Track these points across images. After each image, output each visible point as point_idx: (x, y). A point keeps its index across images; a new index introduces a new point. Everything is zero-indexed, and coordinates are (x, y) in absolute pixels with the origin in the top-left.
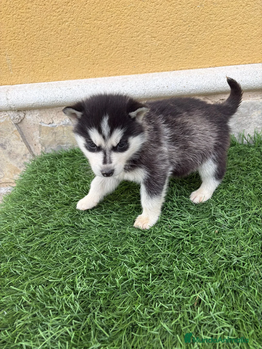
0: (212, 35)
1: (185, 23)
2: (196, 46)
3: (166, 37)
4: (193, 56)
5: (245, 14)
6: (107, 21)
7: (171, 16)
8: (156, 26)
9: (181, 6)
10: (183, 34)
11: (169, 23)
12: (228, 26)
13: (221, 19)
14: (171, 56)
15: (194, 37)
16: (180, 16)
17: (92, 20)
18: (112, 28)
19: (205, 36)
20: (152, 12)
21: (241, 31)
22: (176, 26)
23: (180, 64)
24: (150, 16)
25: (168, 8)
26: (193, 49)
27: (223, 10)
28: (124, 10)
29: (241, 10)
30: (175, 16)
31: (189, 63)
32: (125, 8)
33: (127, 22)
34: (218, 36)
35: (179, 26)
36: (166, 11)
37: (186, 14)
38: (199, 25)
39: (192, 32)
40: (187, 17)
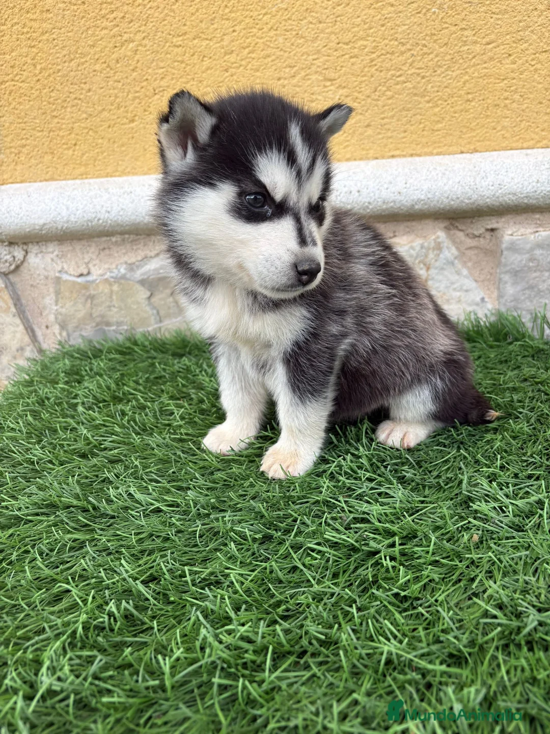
0: (467, 77)
1: (403, 49)
2: (428, 102)
3: (359, 79)
4: (422, 126)
5: (544, 30)
6: (222, 40)
7: (372, 31)
8: (335, 53)
9: (393, 9)
10: (398, 74)
11: (366, 46)
12: (504, 56)
13: (487, 39)
14: (368, 126)
15: (423, 81)
16: (392, 32)
17: (188, 38)
18: (233, 57)
19: (450, 79)
20: (327, 21)
21: (536, 70)
22: (382, 54)
23: (392, 143)
24: (322, 31)
25: (364, 13)
26: (420, 108)
27: (492, 20)
28: (261, 16)
29: (535, 19)
30: (380, 33)
31: (412, 143)
32: (264, 11)
33: (268, 43)
34: (481, 80)
35: (388, 56)
36: (359, 19)
37: (407, 27)
38: (435, 53)
39: (419, 69)
40: (409, 34)
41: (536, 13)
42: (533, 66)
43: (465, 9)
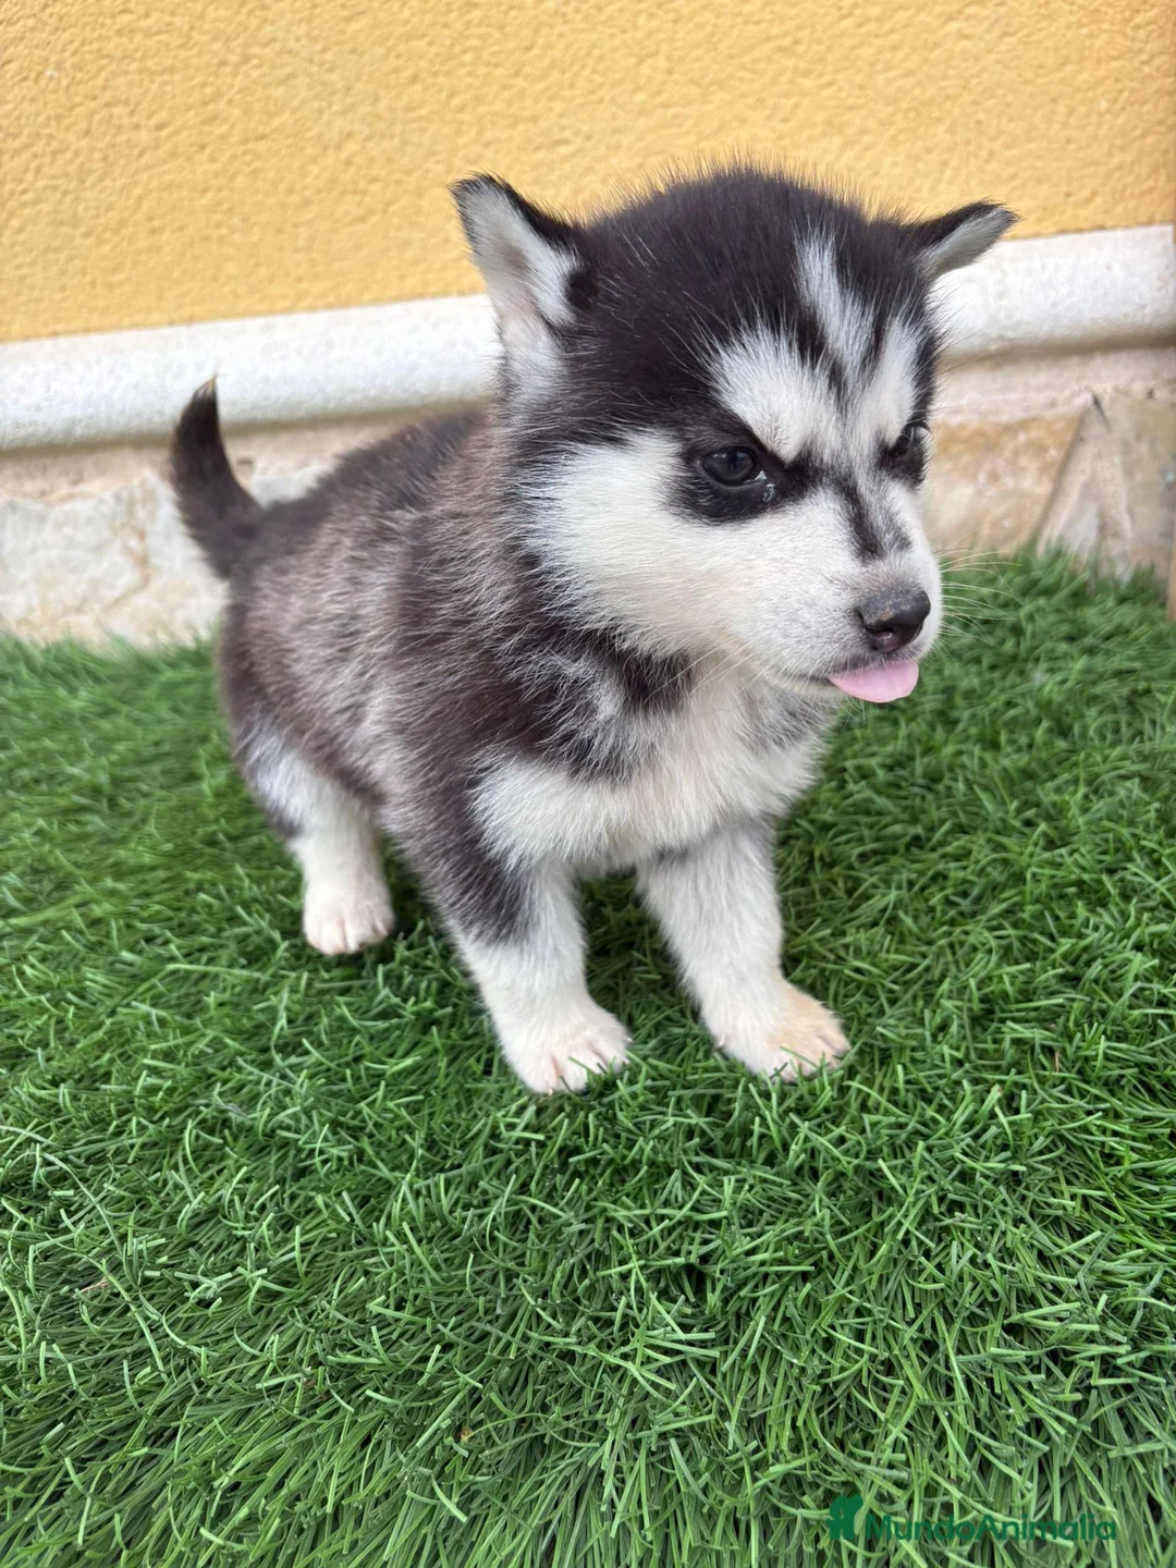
0: (138, 191)
1: (17, 144)
2: (87, 235)
4: (89, 278)
5: (249, 99)
12: (193, 149)
13: (154, 121)
15: (68, 199)
21: (256, 172)
23: (46, 310)
26: (77, 247)
27: (155, 86)
29: (229, 80)
37: (10, 106)
38: (72, 149)
39: (54, 177)
40: (18, 118)
41: (228, 69)
42: (249, 164)
43: (100, 70)
